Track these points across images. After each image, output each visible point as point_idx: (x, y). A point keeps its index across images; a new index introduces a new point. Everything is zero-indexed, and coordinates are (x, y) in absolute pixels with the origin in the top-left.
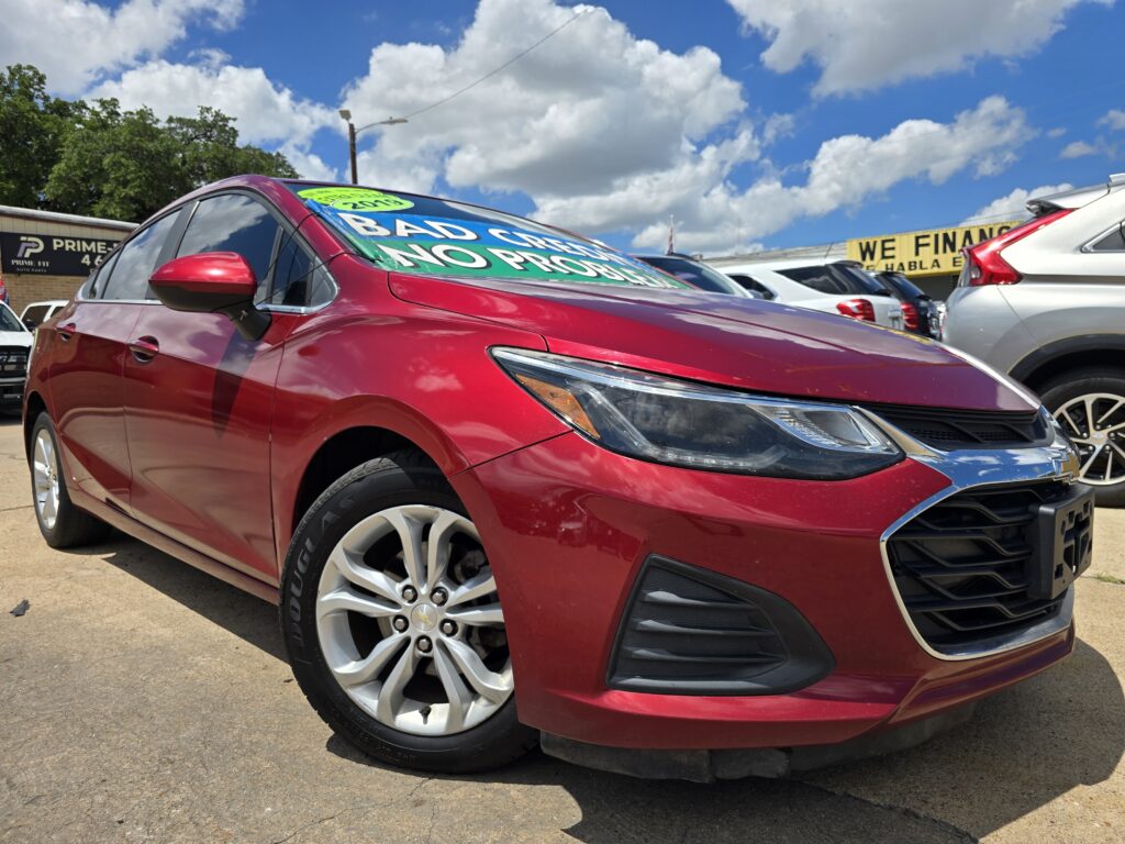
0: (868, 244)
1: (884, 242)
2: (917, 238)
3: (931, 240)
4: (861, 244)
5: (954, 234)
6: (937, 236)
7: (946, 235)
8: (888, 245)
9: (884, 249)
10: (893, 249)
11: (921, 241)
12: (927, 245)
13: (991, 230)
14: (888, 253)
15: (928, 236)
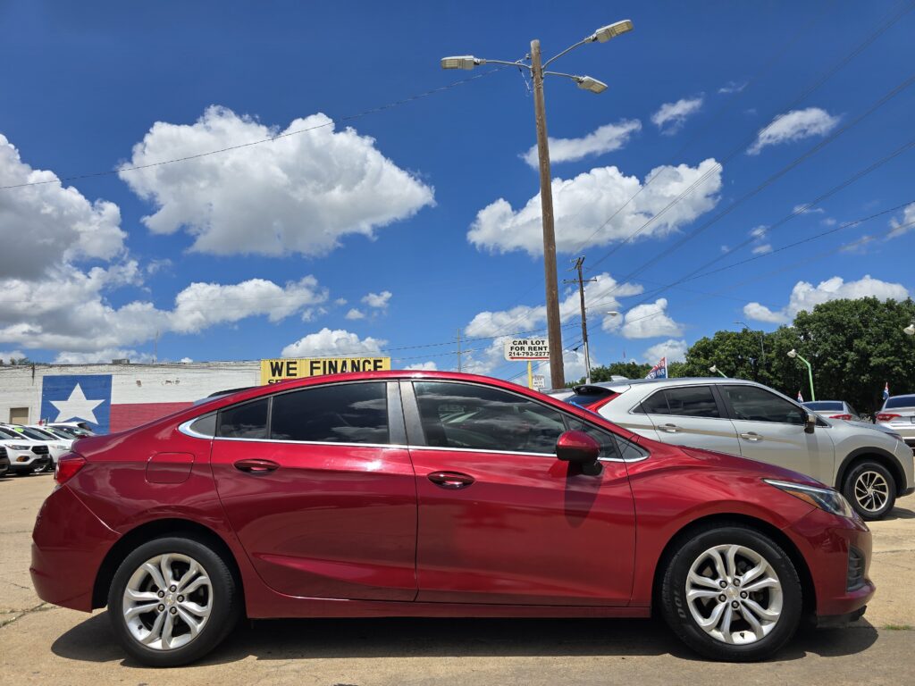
0: (277, 363)
1: (288, 363)
2: (312, 363)
3: (321, 365)
4: (272, 363)
5: (336, 362)
6: (325, 363)
7: (330, 362)
8: (291, 366)
9: (288, 369)
10: (295, 369)
11: (315, 365)
12: (319, 368)
13: (359, 362)
14: (291, 372)
15: (319, 362)
